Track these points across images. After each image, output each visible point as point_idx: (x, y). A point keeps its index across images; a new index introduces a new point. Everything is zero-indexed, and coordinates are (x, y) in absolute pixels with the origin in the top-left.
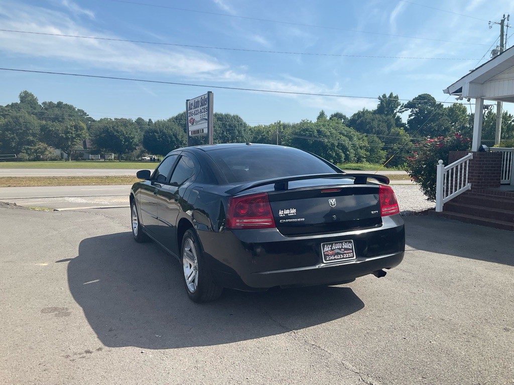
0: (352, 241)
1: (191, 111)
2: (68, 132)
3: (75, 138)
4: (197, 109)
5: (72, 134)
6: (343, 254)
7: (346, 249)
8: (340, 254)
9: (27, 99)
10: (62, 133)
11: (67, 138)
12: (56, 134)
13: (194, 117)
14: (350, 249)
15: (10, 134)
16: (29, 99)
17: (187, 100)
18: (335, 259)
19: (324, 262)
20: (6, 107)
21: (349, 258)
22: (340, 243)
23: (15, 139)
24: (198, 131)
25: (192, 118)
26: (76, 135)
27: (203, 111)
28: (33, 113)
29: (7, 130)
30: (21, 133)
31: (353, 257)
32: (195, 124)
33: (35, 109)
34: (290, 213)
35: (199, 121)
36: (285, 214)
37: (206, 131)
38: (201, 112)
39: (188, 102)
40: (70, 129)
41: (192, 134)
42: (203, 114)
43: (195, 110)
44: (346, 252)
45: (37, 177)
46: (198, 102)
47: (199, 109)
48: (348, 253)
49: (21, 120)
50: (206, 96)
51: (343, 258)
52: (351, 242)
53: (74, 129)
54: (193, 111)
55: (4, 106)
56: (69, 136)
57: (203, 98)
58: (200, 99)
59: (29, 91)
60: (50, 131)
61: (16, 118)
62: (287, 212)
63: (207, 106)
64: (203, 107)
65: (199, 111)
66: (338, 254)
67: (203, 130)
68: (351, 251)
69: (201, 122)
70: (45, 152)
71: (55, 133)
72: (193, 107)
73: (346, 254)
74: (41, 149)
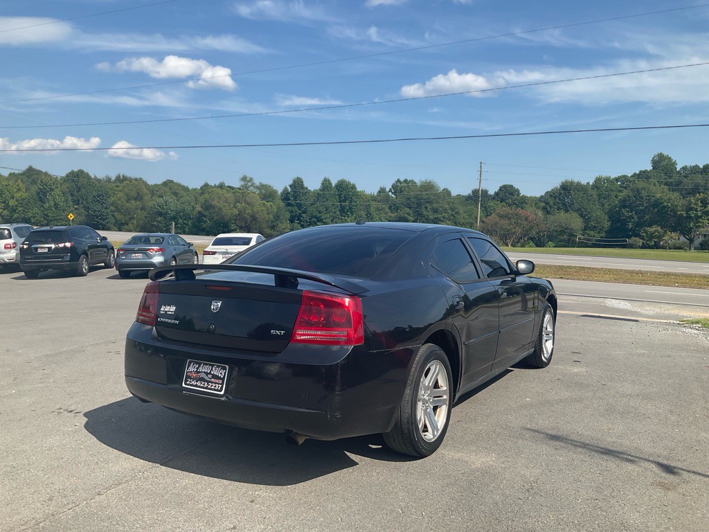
0: (227, 367)
2: (691, 209)
3: (701, 217)
5: (696, 211)
6: (208, 382)
7: (215, 377)
8: (205, 380)
9: (662, 164)
10: (683, 210)
11: (689, 217)
12: (675, 212)
14: (219, 378)
15: (627, 212)
16: (664, 163)
18: (196, 386)
19: (184, 385)
20: (632, 176)
21: (215, 390)
22: (210, 365)
23: (633, 218)
26: (703, 213)
28: (666, 184)
29: (625, 207)
30: (641, 210)
31: (221, 390)
33: (670, 177)
40: (695, 204)
44: (213, 380)
45: (617, 270)
48: (215, 383)
49: (644, 193)
51: (207, 388)
52: (224, 368)
53: (700, 204)
55: (629, 175)
56: (692, 214)
59: (665, 154)
60: (664, 207)
61: (638, 190)
66: (202, 379)
68: (221, 381)
70: (664, 236)
71: (673, 210)
73: (212, 383)
74: (658, 232)
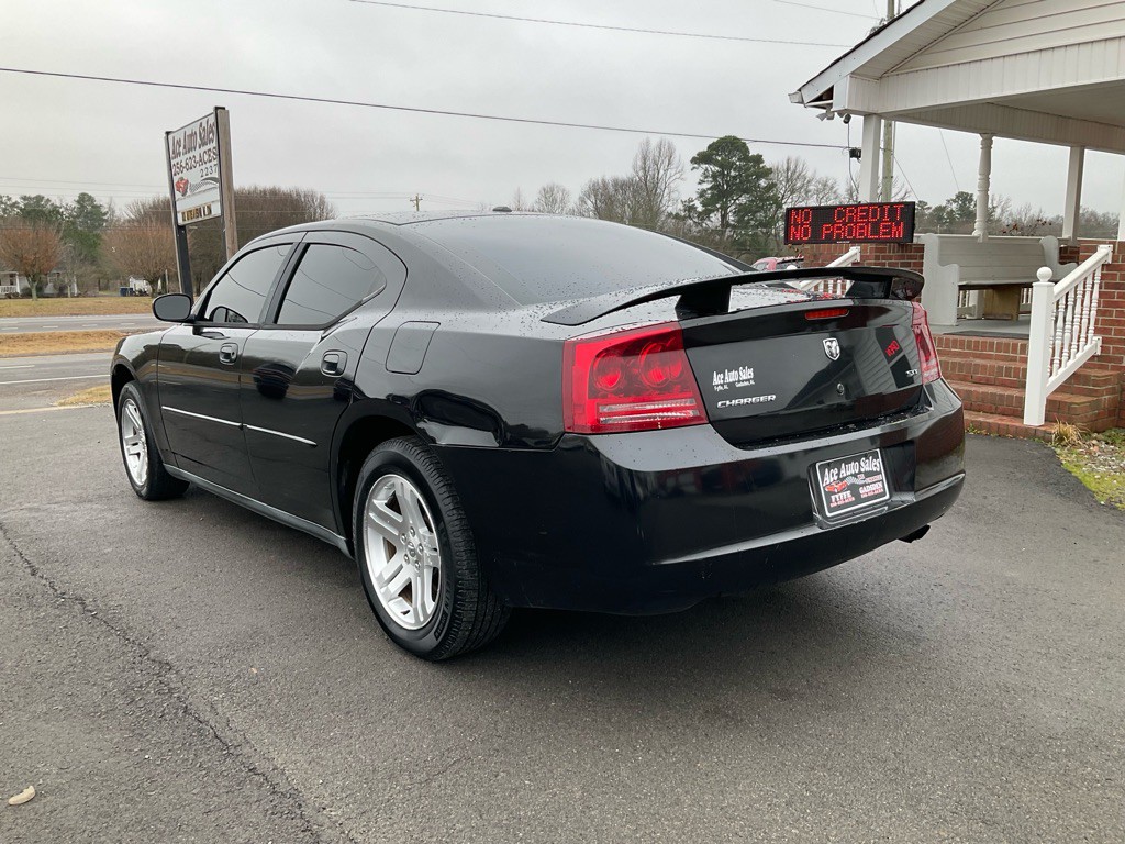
1: (178, 160)
4: (191, 154)
13: (186, 175)
17: (168, 133)
24: (198, 211)
25: (182, 179)
27: (206, 157)
32: (189, 193)
34: (739, 381)
35: (198, 186)
36: (729, 384)
37: (216, 211)
38: (202, 161)
39: (171, 137)
41: (184, 220)
42: (208, 165)
43: (188, 156)
46: (193, 135)
47: (197, 153)
50: (212, 120)
54: (182, 159)
57: (204, 125)
58: (196, 128)
62: (731, 377)
63: (214, 144)
64: (206, 148)
65: (197, 159)
67: (209, 208)
69: (203, 188)
72: (181, 149)
